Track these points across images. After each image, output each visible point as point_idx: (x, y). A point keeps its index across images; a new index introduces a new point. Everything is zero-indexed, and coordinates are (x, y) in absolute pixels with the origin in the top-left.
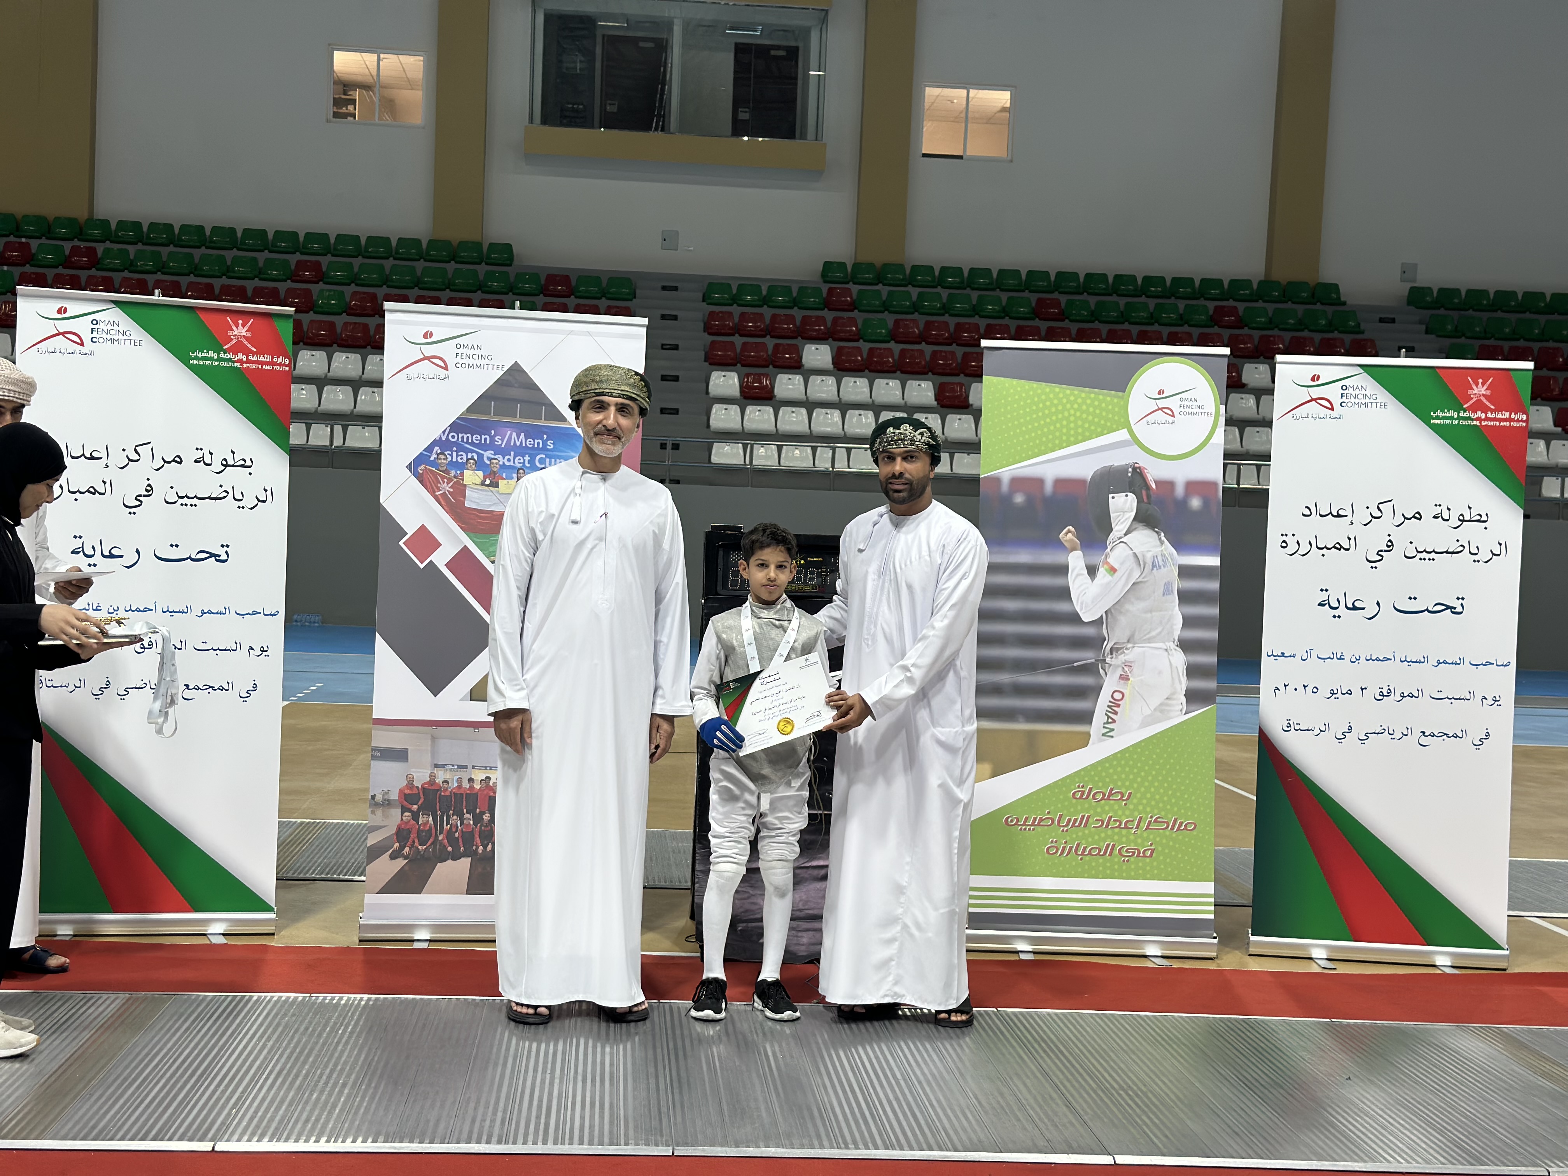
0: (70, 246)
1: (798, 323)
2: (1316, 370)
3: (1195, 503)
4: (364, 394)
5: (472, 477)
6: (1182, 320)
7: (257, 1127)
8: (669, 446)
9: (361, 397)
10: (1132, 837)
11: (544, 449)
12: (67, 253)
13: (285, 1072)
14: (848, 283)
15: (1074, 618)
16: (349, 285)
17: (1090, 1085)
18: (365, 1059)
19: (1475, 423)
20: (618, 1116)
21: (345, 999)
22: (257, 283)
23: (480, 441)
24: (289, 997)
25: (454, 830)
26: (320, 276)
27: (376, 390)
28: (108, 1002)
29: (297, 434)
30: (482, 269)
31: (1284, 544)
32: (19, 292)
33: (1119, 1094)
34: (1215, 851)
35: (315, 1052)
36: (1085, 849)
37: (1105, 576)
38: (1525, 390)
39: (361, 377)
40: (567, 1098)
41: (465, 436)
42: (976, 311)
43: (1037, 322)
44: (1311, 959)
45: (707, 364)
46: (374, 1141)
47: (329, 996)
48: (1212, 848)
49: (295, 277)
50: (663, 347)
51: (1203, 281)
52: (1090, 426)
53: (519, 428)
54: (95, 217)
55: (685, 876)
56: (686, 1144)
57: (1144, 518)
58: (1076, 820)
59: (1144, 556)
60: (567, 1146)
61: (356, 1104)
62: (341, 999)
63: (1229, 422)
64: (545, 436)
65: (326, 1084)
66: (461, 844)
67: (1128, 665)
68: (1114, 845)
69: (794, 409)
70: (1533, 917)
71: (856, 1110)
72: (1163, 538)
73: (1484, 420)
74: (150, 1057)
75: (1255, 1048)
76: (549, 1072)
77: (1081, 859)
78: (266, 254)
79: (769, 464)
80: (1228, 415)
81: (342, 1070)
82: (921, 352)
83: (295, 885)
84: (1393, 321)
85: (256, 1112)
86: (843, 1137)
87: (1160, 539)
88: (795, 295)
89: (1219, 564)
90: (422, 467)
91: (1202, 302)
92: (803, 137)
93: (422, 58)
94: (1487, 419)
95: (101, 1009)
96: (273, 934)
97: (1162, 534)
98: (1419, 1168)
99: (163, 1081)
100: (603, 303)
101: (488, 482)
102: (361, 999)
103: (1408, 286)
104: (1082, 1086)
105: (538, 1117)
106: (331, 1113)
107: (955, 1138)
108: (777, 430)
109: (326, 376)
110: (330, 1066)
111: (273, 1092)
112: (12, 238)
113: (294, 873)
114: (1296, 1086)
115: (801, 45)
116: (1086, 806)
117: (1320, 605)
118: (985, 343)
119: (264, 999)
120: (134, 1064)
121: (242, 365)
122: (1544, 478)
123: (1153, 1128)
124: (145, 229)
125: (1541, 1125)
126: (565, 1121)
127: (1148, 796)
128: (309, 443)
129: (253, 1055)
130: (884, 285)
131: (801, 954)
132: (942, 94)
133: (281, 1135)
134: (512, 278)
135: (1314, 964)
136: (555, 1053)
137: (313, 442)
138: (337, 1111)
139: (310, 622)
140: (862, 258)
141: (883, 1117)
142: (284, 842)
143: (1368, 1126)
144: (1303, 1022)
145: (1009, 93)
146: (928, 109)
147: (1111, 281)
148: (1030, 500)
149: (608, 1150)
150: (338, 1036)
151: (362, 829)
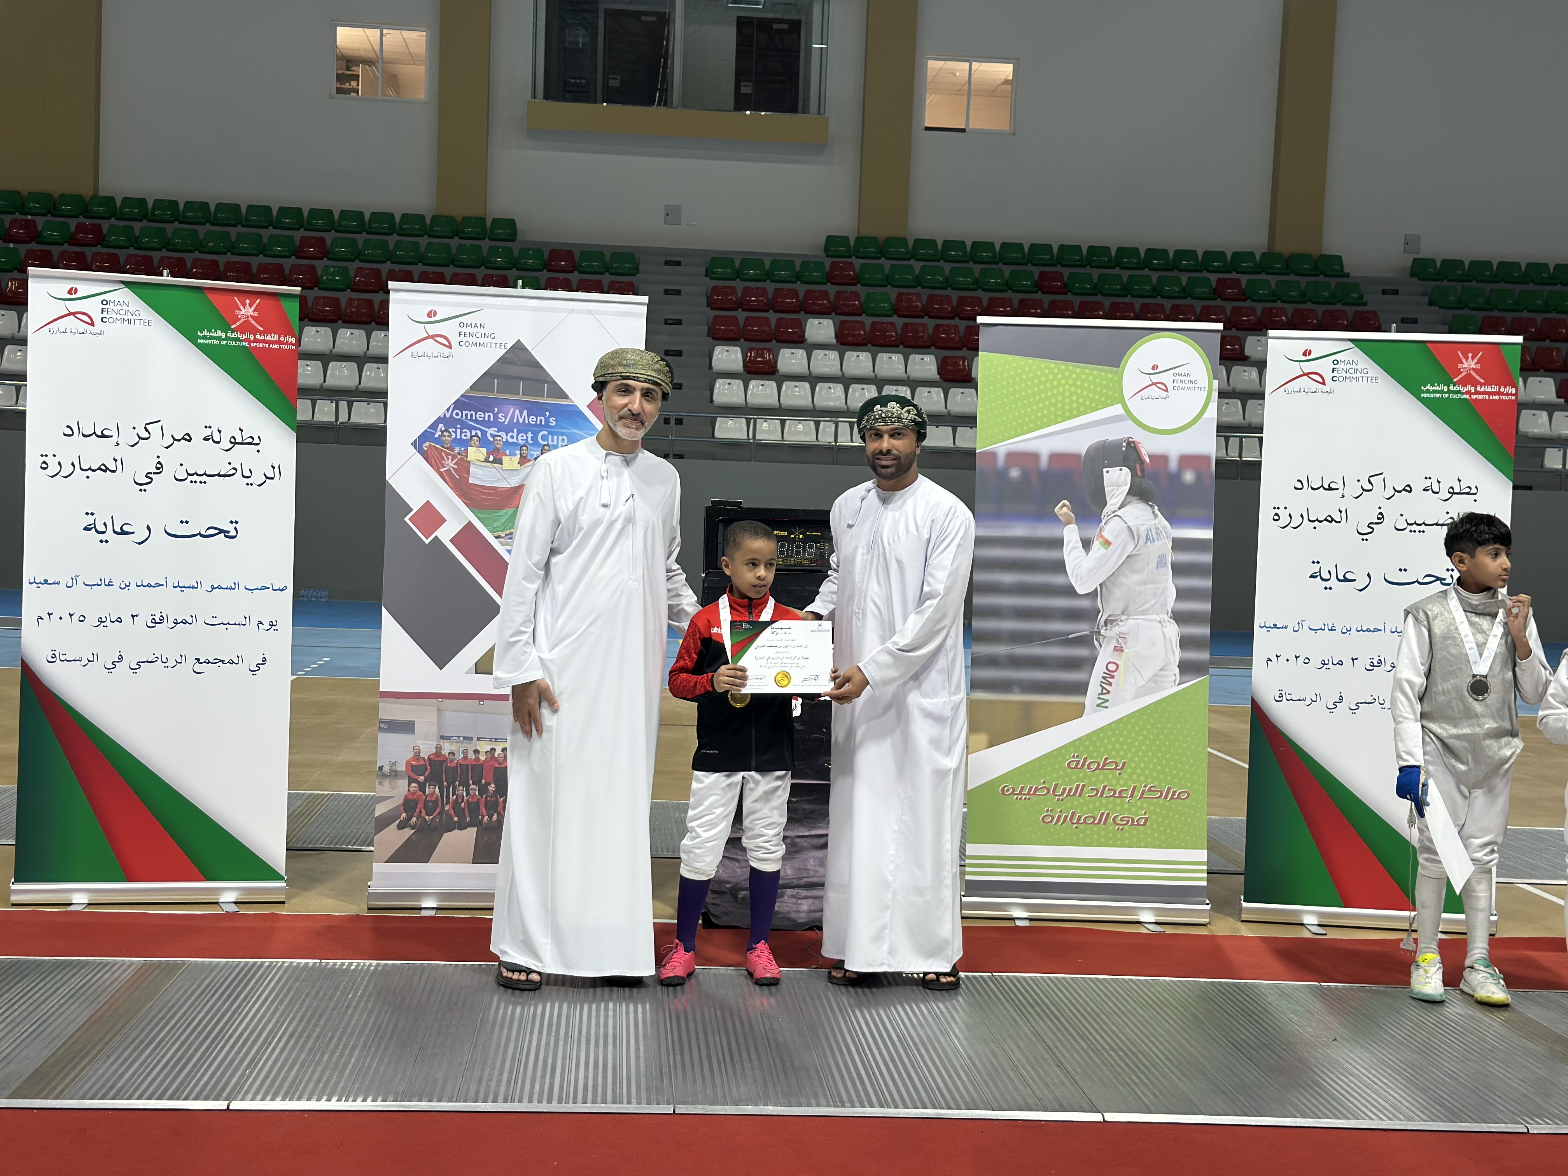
0: (75, 224)
1: (801, 298)
2: (1307, 345)
3: (1189, 477)
4: (369, 369)
5: (476, 454)
6: (1185, 293)
7: (270, 1087)
8: (673, 421)
9: (366, 373)
10: (1126, 806)
11: (547, 426)
12: (72, 230)
13: (296, 1035)
14: (850, 257)
15: (1069, 591)
16: (353, 261)
17: (1080, 1045)
18: (375, 1022)
19: (1464, 396)
20: (621, 1077)
21: (355, 964)
22: (261, 259)
23: (484, 418)
24: (300, 963)
25: (460, 800)
26: (324, 253)
27: (380, 365)
28: (123, 968)
29: (303, 410)
30: (486, 244)
31: (1276, 517)
32: (30, 274)
33: (1110, 1055)
34: (1209, 819)
35: (326, 1016)
36: (1080, 817)
38: (1515, 364)
39: (365, 353)
40: (571, 1058)
41: (469, 414)
42: (978, 284)
43: (1039, 295)
44: (1302, 924)
45: (710, 338)
46: (384, 1100)
47: (339, 962)
48: (1205, 817)
49: (299, 253)
50: (666, 322)
51: (1206, 253)
52: (1084, 401)
53: (522, 406)
54: (100, 195)
56: (685, 1103)
57: (1138, 492)
58: (1071, 789)
59: (1138, 529)
60: (571, 1105)
62: (351, 964)
63: (1222, 395)
64: (548, 413)
65: (337, 1046)
67: (1122, 636)
68: (1108, 814)
69: (797, 384)
70: (1523, 884)
71: (853, 1070)
72: (1157, 512)
73: (1474, 394)
74: (164, 1021)
75: (1246, 1012)
76: (553, 1034)
77: (1076, 828)
78: (271, 231)
79: (773, 438)
80: (1224, 388)
81: (352, 1032)
82: (924, 325)
84: (1396, 292)
85: (269, 1072)
86: (839, 1095)
87: (1154, 512)
88: (798, 269)
89: (1211, 537)
90: (427, 444)
91: (1205, 274)
92: (805, 111)
93: (424, 33)
94: (1477, 393)
95: (116, 975)
96: (284, 903)
97: (1156, 508)
98: (1401, 1125)
99: (178, 1044)
100: (606, 279)
101: (491, 458)
102: (370, 965)
103: (1411, 257)
104: (1074, 1048)
105: (543, 1077)
106: (342, 1072)
107: (948, 1097)
108: (780, 404)
109: (331, 351)
110: (341, 1029)
111: (285, 1053)
112: (17, 216)
113: (303, 843)
114: (1283, 1046)
115: (803, 18)
116: (1081, 775)
117: (1311, 577)
118: (980, 319)
119: (276, 965)
120: (150, 1027)
121: (249, 344)
122: (1548, 450)
123: (1142, 1086)
124: (150, 205)
125: (1522, 1084)
126: (569, 1081)
127: (1142, 765)
128: (315, 419)
129: (266, 1019)
130: (886, 259)
131: (800, 921)
132: (945, 67)
133: (294, 1094)
134: (516, 254)
135: (1306, 930)
136: (559, 1017)
137: (318, 417)
138: (348, 1071)
139: (317, 598)
140: (865, 232)
141: (879, 1077)
142: (293, 813)
143: (1352, 1085)
144: (1293, 986)
145: (1011, 65)
146: (931, 82)
147: (1113, 253)
148: (1025, 475)
149: (611, 1108)
150: (348, 1000)
151: (371, 799)
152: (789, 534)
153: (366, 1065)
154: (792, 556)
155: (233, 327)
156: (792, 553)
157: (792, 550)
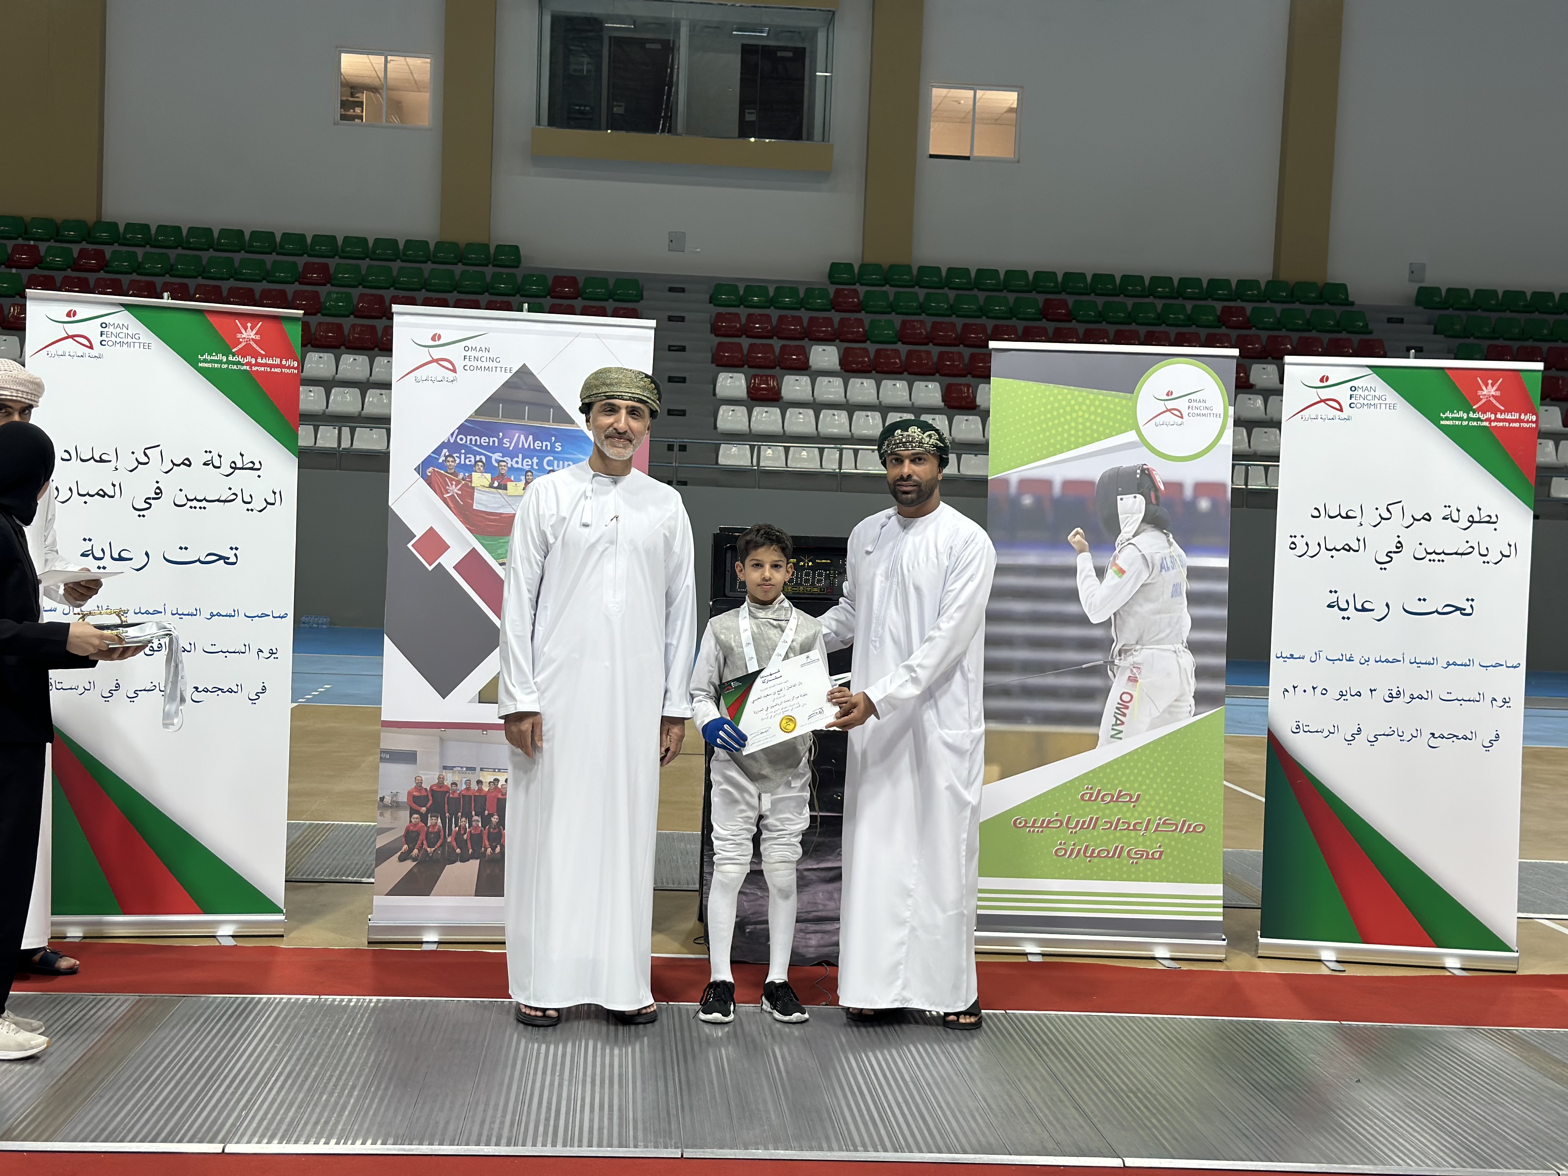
0: (79, 249)
1: (805, 324)
2: (1324, 371)
3: (1204, 504)
4: (372, 395)
5: (480, 479)
6: (1191, 321)
7: (267, 1129)
8: (676, 448)
9: (369, 399)
10: (1141, 839)
11: (553, 451)
12: (75, 255)
13: (294, 1074)
14: (855, 284)
15: (1083, 620)
16: (357, 287)
17: (1098, 1087)
18: (374, 1061)
19: (1484, 424)
20: (627, 1119)
21: (354, 1000)
22: (265, 285)
23: (489, 443)
24: (299, 999)
25: (462, 832)
26: (327, 279)
27: (383, 391)
28: (118, 1004)
29: (305, 436)
30: (489, 271)
31: (1293, 546)
32: (28, 295)
33: (1129, 1097)
34: (1224, 852)
35: (324, 1054)
36: (1093, 851)
37: (1113, 578)
38: (1535, 390)
39: (368, 379)
40: (576, 1100)
41: (474, 439)
42: (982, 312)
43: (1044, 323)
44: (1320, 961)
45: (714, 365)
46: (384, 1143)
47: (338, 998)
48: (1221, 850)
49: (302, 279)
50: (670, 348)
51: (1211, 281)
52: (1098, 427)
53: (528, 431)
54: (103, 220)
55: (693, 878)
56: (694, 1146)
57: (1152, 520)
58: (1084, 822)
60: (576, 1149)
61: (366, 1105)
62: (350, 1001)
63: (1238, 423)
64: (553, 438)
65: (335, 1086)
66: (469, 846)
67: (1136, 666)
68: (1122, 847)
69: (801, 410)
70: (1543, 919)
71: (865, 1112)
72: (1172, 540)
73: (1494, 421)
74: (160, 1058)
75: (1264, 1051)
76: (557, 1074)
77: (1090, 861)
78: (274, 257)
79: (776, 465)
80: (1237, 416)
81: (351, 1072)
82: (928, 353)
83: (304, 887)
84: (1401, 321)
85: (266, 1114)
86: (852, 1139)
87: (1168, 540)
88: (801, 296)
89: (1227, 565)
90: (431, 469)
91: (1210, 302)
92: (810, 138)
93: (429, 60)
94: (1496, 420)
95: (110, 1011)
96: (282, 936)
97: (1171, 536)
98: (1429, 1170)
99: (173, 1083)
100: (610, 305)
101: (496, 484)
102: (371, 1001)
103: (1417, 286)
104: (1091, 1088)
105: (547, 1119)
106: (340, 1115)
107: (964, 1141)
108: (784, 431)
109: (334, 377)
110: (340, 1069)
111: (283, 1093)
112: (20, 241)
113: (302, 875)
114: (1306, 1088)
115: (807, 46)
116: (1095, 807)
117: (1329, 606)
118: (992, 344)
119: (274, 1001)
120: (144, 1066)
121: (251, 368)
122: (1554, 479)
123: (1163, 1130)
124: (153, 230)
125: (1552, 1128)
126: (574, 1123)
127: (1157, 798)
128: (317, 445)
129: (263, 1057)
130: (891, 286)
131: (809, 956)
132: (949, 95)
133: (291, 1137)
134: (519, 280)
135: (1323, 966)
136: (563, 1057)
137: (321, 443)
138: (347, 1113)
139: (318, 624)
140: (870, 259)
141: (892, 1119)
142: (292, 844)
143: (1377, 1129)
144: (1313, 1024)
145: (1016, 93)
146: (935, 110)
147: (1118, 281)
148: (1038, 502)
149: (618, 1152)
150: (347, 1038)
151: (371, 830)
154: (801, 584)
155: (234, 350)
156: (801, 581)
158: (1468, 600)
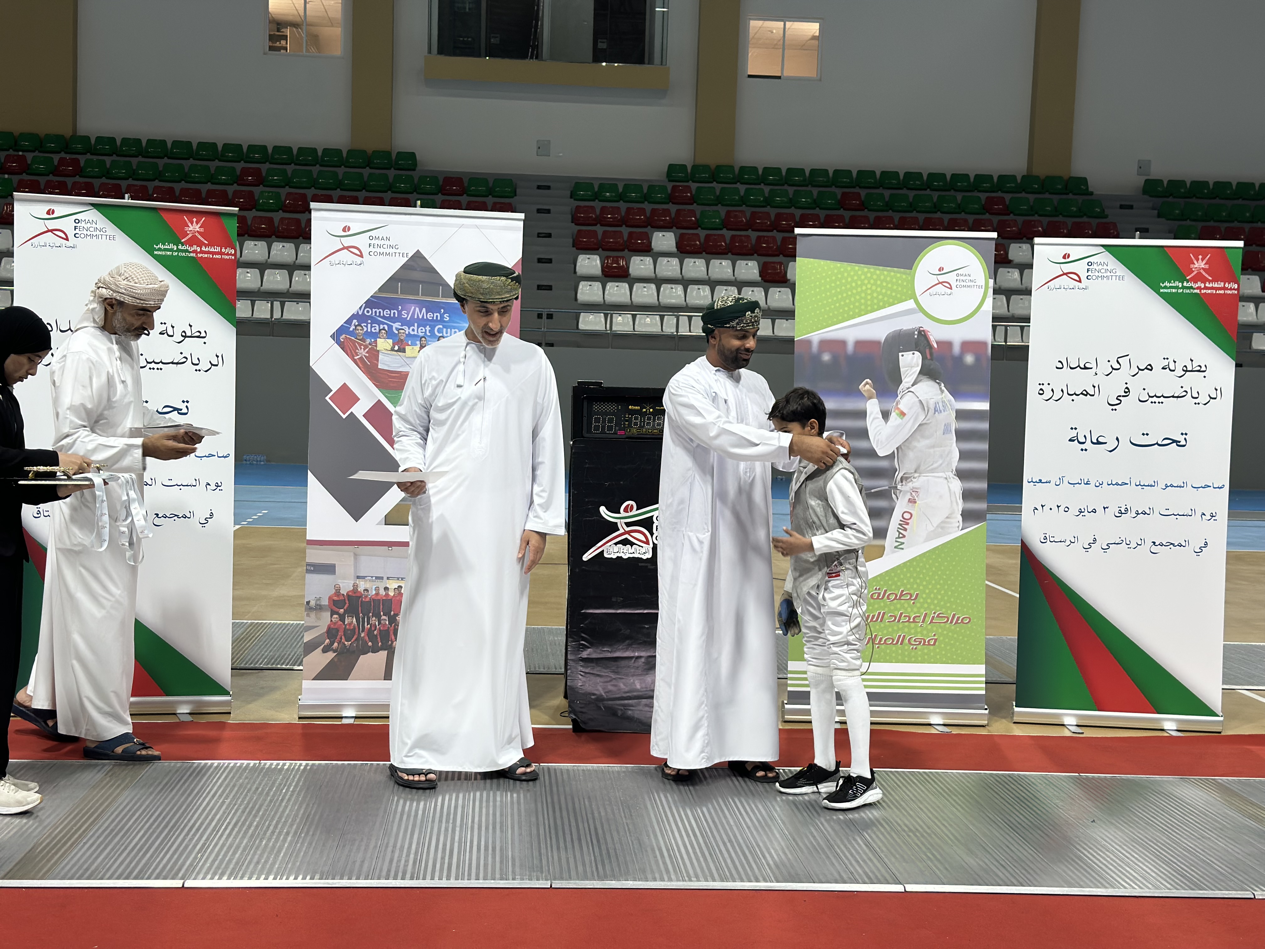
0: (58, 158)
1: (648, 215)
2: (1067, 250)
3: (969, 359)
4: (298, 276)
5: (384, 344)
6: (960, 209)
7: (218, 868)
8: (544, 316)
9: (295, 278)
10: (919, 629)
11: (442, 321)
12: (56, 163)
13: (240, 824)
14: (688, 181)
15: (872, 454)
16: (284, 187)
18: (304, 813)
19: (1196, 291)
20: (507, 857)
21: (288, 764)
22: (209, 186)
23: (390, 314)
24: (243, 764)
25: (373, 629)
26: (260, 181)
27: (305, 272)
29: (243, 309)
30: (392, 173)
31: (1041, 392)
32: (15, 197)
33: (909, 836)
34: (986, 639)
35: (264, 808)
36: (881, 639)
38: (1237, 263)
39: (295, 262)
40: (466, 843)
41: (378, 311)
42: (792, 203)
43: (841, 212)
44: (1063, 725)
45: (575, 248)
46: (312, 878)
47: (275, 762)
48: (983, 638)
49: (240, 180)
50: (539, 235)
51: (977, 176)
52: (883, 298)
53: (421, 304)
54: (78, 134)
55: (560, 664)
56: (562, 879)
57: (927, 372)
58: (873, 616)
59: (927, 403)
60: (466, 881)
62: (284, 765)
63: (996, 292)
64: (442, 310)
65: (273, 832)
66: (379, 639)
67: (915, 491)
68: (904, 636)
69: (645, 285)
70: (1243, 690)
71: (698, 850)
72: (943, 388)
73: (1203, 289)
74: (131, 813)
75: (1018, 798)
76: (451, 821)
77: (878, 647)
78: (217, 163)
79: (626, 329)
80: (997, 286)
81: (286, 822)
82: (748, 237)
83: (247, 673)
84: (1131, 207)
85: (217, 856)
86: (687, 871)
87: (941, 389)
88: (645, 191)
89: (988, 408)
90: (344, 336)
91: (976, 194)
92: (651, 62)
93: (340, 2)
94: (1206, 288)
95: (92, 774)
96: (230, 713)
97: (943, 385)
98: (1150, 892)
99: (142, 832)
100: (490, 200)
101: (396, 348)
102: (301, 765)
103: (1143, 178)
104: (879, 830)
105: (443, 858)
106: (277, 856)
107: (777, 872)
108: (632, 302)
109: (267, 261)
110: (276, 819)
111: (230, 840)
112: (11, 152)
113: (246, 664)
114: (1051, 827)
116: (882, 604)
117: (1070, 440)
118: (798, 231)
119: (223, 765)
120: (119, 818)
121: (196, 255)
122: (1255, 334)
123: (936, 863)
124: (118, 142)
125: (1248, 857)
126: (464, 861)
127: (932, 596)
128: (254, 316)
129: (215, 810)
130: (718, 183)
132: (764, 26)
133: (237, 874)
134: (416, 181)
135: (1066, 730)
136: (456, 807)
137: (257, 315)
138: (282, 854)
139: (257, 461)
140: (700, 161)
143: (1108, 859)
144: (1056, 776)
145: (818, 24)
146: (753, 37)
147: (901, 177)
148: (835, 358)
149: (499, 883)
150: (283, 794)
151: (301, 627)
152: (641, 409)
153: (298, 848)
154: (644, 427)
155: (183, 241)
156: (644, 424)
157: (644, 421)
158: (1182, 434)
